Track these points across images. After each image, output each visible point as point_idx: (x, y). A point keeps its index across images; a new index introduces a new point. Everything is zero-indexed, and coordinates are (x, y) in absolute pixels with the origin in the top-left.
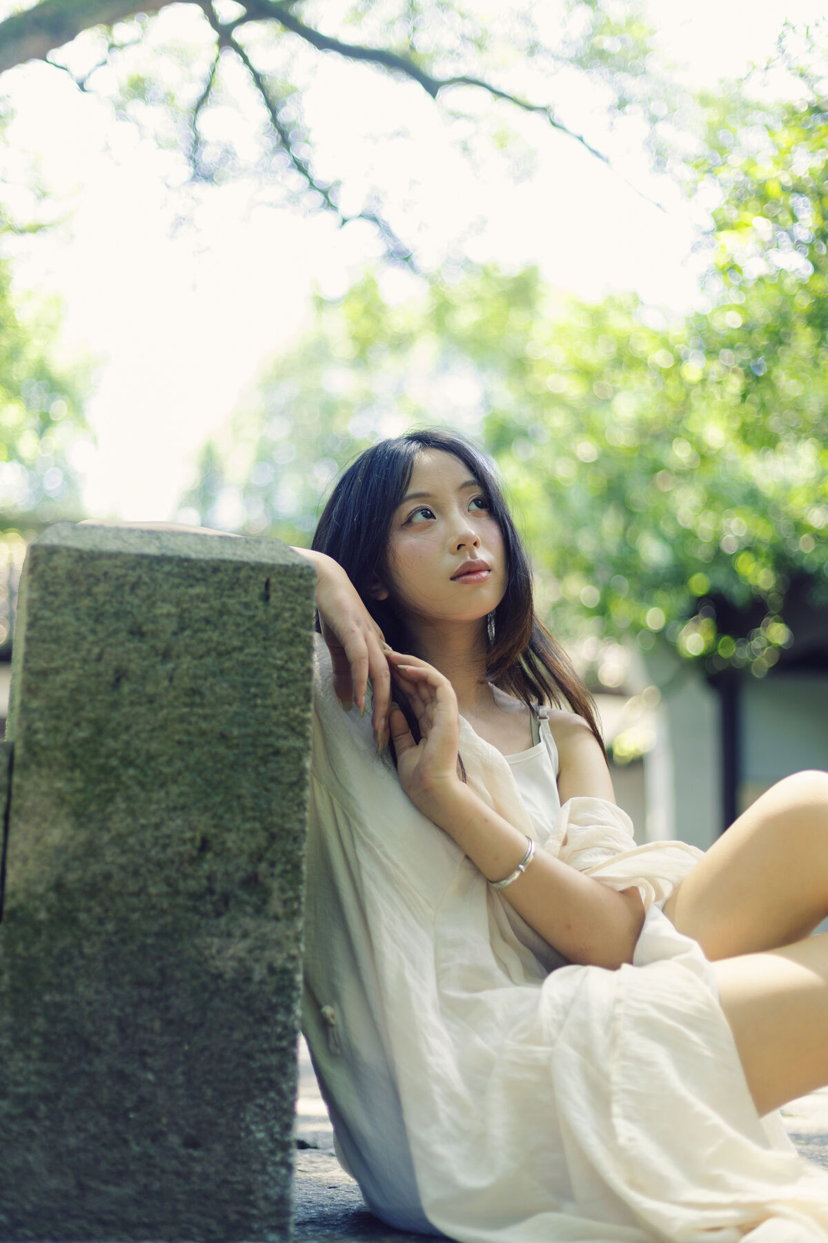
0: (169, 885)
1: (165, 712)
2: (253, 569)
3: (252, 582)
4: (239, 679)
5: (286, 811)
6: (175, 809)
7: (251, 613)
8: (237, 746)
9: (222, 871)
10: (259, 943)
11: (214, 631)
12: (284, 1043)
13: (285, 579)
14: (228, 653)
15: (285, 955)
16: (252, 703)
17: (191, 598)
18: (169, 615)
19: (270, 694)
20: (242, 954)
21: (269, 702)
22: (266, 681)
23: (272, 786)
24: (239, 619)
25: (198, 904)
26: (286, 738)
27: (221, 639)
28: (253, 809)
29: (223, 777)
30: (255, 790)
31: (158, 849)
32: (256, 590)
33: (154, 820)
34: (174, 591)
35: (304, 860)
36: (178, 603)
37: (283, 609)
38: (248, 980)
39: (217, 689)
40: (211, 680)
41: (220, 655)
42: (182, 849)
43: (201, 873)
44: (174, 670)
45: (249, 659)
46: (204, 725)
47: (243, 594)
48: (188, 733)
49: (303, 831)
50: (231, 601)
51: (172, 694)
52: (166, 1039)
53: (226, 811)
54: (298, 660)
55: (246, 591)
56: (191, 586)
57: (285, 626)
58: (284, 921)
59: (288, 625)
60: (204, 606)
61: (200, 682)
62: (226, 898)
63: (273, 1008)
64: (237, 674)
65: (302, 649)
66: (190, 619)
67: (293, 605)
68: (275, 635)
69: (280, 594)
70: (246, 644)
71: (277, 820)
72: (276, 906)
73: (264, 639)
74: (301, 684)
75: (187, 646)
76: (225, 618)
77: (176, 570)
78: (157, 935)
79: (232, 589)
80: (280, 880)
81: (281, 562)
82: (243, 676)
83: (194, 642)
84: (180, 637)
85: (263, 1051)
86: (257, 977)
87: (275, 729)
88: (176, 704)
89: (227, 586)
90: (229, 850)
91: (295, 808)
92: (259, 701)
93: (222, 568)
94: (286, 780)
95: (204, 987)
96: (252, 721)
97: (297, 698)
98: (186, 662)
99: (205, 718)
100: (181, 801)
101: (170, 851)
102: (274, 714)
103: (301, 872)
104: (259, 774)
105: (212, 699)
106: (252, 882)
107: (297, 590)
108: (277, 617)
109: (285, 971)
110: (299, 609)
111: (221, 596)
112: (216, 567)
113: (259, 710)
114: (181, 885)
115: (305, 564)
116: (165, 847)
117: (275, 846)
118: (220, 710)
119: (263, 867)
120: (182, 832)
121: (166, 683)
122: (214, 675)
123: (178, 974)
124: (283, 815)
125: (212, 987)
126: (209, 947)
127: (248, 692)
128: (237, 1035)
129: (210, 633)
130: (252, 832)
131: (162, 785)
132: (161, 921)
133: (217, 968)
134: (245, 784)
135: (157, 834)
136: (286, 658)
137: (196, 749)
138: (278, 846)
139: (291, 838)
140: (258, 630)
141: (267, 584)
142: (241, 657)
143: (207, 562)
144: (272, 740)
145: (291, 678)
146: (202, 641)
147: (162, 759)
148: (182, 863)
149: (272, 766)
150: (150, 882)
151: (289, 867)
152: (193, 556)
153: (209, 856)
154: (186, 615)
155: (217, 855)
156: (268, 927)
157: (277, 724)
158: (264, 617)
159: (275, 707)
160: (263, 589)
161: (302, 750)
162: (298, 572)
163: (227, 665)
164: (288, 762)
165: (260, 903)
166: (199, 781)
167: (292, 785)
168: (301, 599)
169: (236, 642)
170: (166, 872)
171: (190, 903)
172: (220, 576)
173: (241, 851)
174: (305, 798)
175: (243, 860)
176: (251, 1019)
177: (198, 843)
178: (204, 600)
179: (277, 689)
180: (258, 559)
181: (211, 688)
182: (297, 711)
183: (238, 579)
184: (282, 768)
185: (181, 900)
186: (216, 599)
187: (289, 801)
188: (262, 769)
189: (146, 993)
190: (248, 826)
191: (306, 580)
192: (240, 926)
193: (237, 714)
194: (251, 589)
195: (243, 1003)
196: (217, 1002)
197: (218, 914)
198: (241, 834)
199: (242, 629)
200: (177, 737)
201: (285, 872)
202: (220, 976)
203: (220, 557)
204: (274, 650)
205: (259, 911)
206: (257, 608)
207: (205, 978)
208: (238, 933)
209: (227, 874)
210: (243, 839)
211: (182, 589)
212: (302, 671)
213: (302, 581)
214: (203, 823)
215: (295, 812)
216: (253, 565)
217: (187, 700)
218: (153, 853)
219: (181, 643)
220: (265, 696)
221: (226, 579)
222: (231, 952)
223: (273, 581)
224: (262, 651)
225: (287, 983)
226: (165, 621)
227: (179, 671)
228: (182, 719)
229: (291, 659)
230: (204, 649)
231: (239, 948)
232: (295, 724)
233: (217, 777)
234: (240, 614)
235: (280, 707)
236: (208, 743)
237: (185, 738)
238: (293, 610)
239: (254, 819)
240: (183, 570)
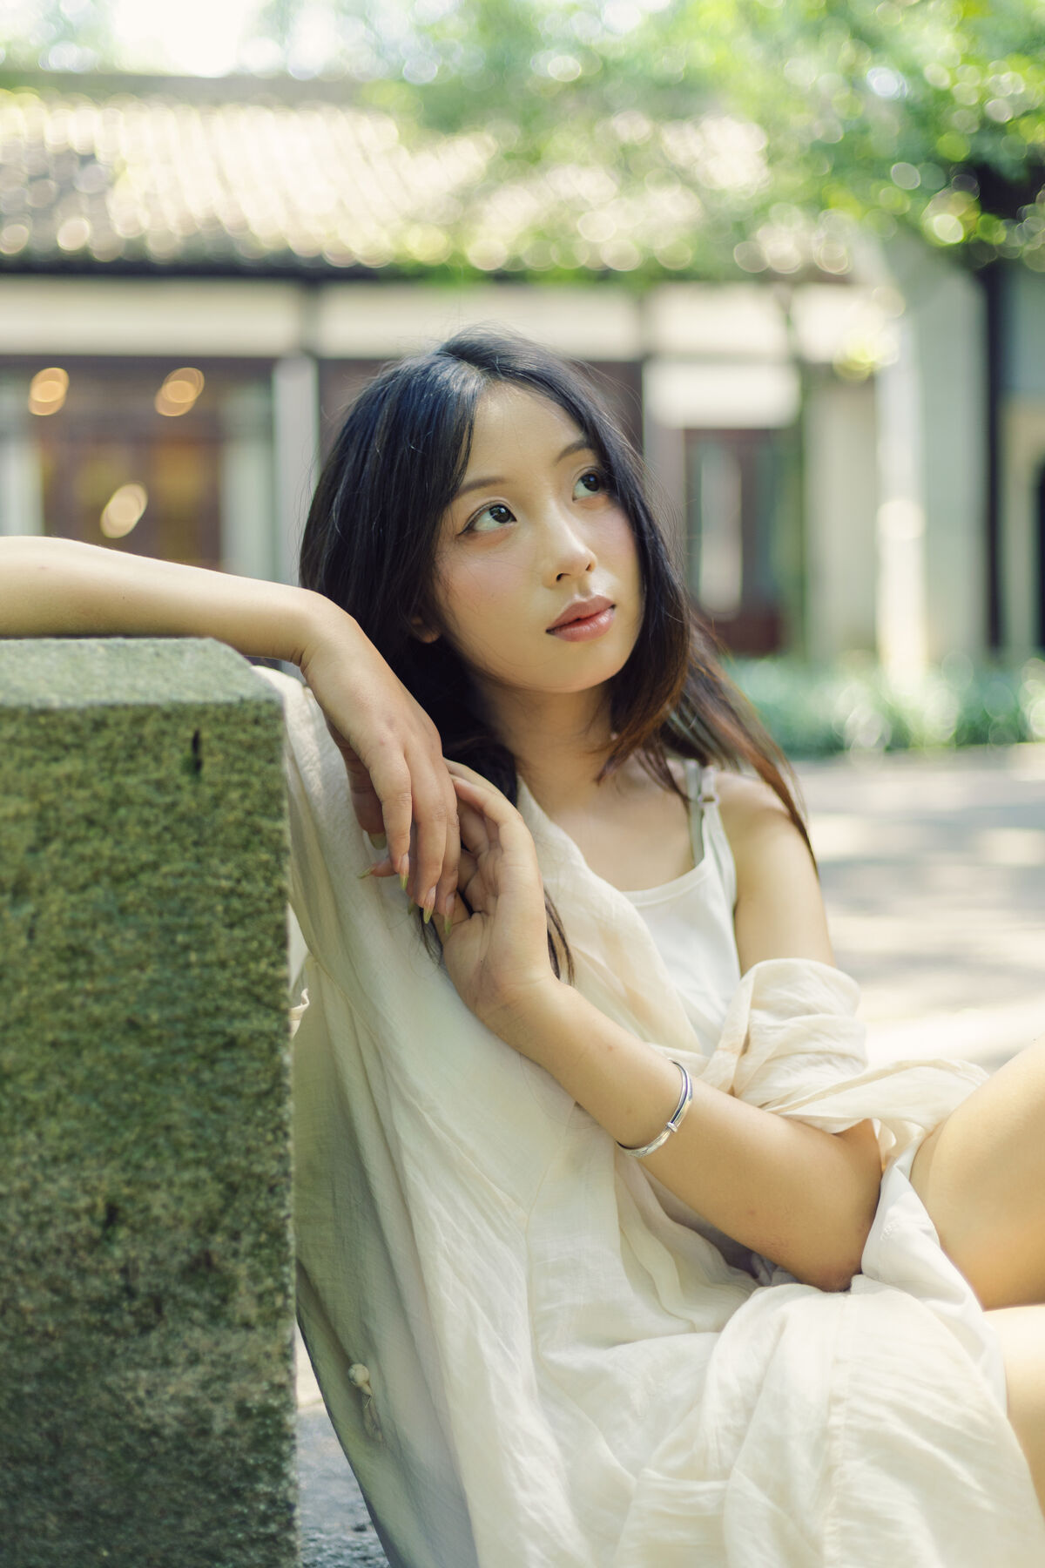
0: (55, 1291)
1: (24, 993)
2: (167, 716)
3: (167, 741)
4: (154, 921)
5: (253, 1143)
6: (55, 1160)
7: (168, 799)
8: (160, 1039)
9: (147, 1256)
10: (219, 1372)
11: (103, 839)
12: (273, 1528)
13: (226, 730)
14: (132, 875)
15: (265, 1386)
16: (181, 961)
17: (58, 784)
18: (18, 818)
19: (213, 942)
20: (191, 1393)
21: (210, 956)
22: (205, 919)
23: (224, 1102)
24: (148, 813)
25: (107, 1317)
26: (245, 1016)
27: (117, 852)
28: (193, 1146)
29: (138, 1098)
30: (196, 1114)
31: (30, 1232)
32: (176, 756)
33: (18, 1184)
34: (25, 772)
35: (290, 1223)
36: (34, 795)
37: (228, 784)
38: (205, 1433)
39: (116, 943)
40: (103, 927)
41: (117, 880)
42: (72, 1228)
43: (109, 1265)
44: (35, 916)
45: (170, 883)
46: (97, 1010)
47: (152, 765)
48: (70, 1026)
49: (286, 1174)
50: (131, 781)
51: (35, 960)
52: (70, 1544)
53: (147, 1156)
54: (259, 875)
55: (157, 759)
56: (56, 759)
57: (231, 817)
58: (260, 1329)
59: (238, 814)
60: (82, 794)
61: (84, 934)
62: (157, 1302)
63: (250, 1474)
64: (150, 912)
65: (265, 856)
66: (58, 820)
67: (244, 777)
68: (215, 834)
69: (220, 757)
70: (164, 856)
71: (238, 1160)
72: (244, 1305)
73: (196, 844)
74: (266, 918)
75: (55, 872)
76: (122, 812)
77: (26, 733)
78: (39, 1376)
79: (131, 757)
80: (249, 1261)
81: (221, 697)
82: (161, 914)
83: (68, 862)
84: (42, 855)
85: (238, 1545)
86: (218, 1426)
87: (225, 1003)
88: (44, 976)
89: (123, 754)
90: (157, 1220)
91: (270, 1137)
92: (193, 957)
93: (111, 721)
94: (247, 1090)
95: (128, 1453)
96: (183, 994)
97: (261, 944)
98: (57, 899)
99: (98, 996)
100: (65, 1146)
101: (51, 1234)
102: (222, 977)
103: (286, 1245)
104: (201, 1084)
105: (108, 963)
106: (201, 1268)
107: (251, 748)
108: (217, 801)
109: (267, 1412)
110: (256, 782)
111: (112, 772)
112: (100, 721)
113: (196, 971)
114: (77, 1289)
115: (264, 696)
116: (42, 1228)
117: (237, 1204)
118: (124, 981)
119: (218, 1241)
120: (72, 1199)
121: (23, 941)
122: (109, 918)
123: (82, 1438)
124: (249, 1151)
125: (142, 1451)
126: (133, 1388)
127: (173, 942)
128: (190, 1524)
129: (96, 844)
130: (196, 1185)
131: (30, 1122)
132: (45, 1353)
133: (148, 1420)
134: (177, 1104)
135: (24, 1207)
136: (236, 874)
137: (85, 1053)
138: (242, 1203)
139: (264, 1189)
140: (183, 829)
141: (196, 742)
142: (156, 881)
143: (82, 713)
144: (221, 1022)
145: (250, 909)
146: (82, 859)
147: (24, 1079)
148: (74, 1252)
149: (223, 1068)
150: (21, 1290)
151: (263, 1238)
152: (55, 701)
153: (123, 1233)
154: (51, 814)
155: (134, 1229)
156: (233, 1342)
157: (227, 994)
158: (193, 805)
159: (223, 965)
160: (188, 752)
161: (276, 1034)
162: (251, 714)
163: (131, 897)
164: (252, 1058)
165: (217, 1302)
166: (94, 1106)
167: (262, 1097)
168: (258, 764)
169: (146, 856)
170: (49, 1269)
171: (94, 1318)
172: (107, 735)
173: (179, 1220)
174: (286, 1117)
175: (183, 1234)
176: (213, 1497)
177: (101, 1214)
178: (81, 785)
179: (225, 931)
180: (175, 697)
181: (105, 942)
182: (263, 966)
183: (141, 738)
184: (240, 1070)
185: (76, 1315)
186: (102, 779)
187: (257, 1125)
188: (206, 1076)
189: (29, 1474)
190: (187, 1176)
191: (266, 728)
192: (185, 1346)
193: (154, 983)
194: (165, 754)
195: (197, 1471)
196: (152, 1475)
197: (146, 1329)
198: (176, 1191)
199: (154, 830)
200: (50, 1037)
201: (258, 1246)
202: (155, 1432)
203: (105, 698)
204: (215, 862)
205: (215, 1316)
206: (179, 788)
207: (130, 1439)
208: (181, 1356)
209: (155, 1260)
210: (180, 1200)
211: (40, 766)
212: (266, 896)
213: (258, 731)
214: (107, 1179)
215: (269, 1144)
216: (167, 709)
217: (64, 968)
218: (22, 1240)
219: (45, 866)
220: (203, 946)
221: (119, 740)
222: (171, 1390)
223: (205, 735)
224: (192, 865)
225: (271, 1431)
226: (14, 830)
227: (45, 917)
228: (57, 1003)
229: (247, 875)
230: (88, 874)
231: (185, 1381)
232: (260, 990)
233: (125, 1096)
234: (149, 804)
235: (232, 963)
236: (109, 1040)
237: (64, 1036)
238: (245, 785)
239: (198, 1162)
240: (38, 733)
